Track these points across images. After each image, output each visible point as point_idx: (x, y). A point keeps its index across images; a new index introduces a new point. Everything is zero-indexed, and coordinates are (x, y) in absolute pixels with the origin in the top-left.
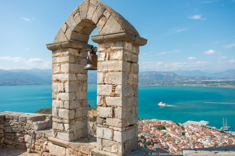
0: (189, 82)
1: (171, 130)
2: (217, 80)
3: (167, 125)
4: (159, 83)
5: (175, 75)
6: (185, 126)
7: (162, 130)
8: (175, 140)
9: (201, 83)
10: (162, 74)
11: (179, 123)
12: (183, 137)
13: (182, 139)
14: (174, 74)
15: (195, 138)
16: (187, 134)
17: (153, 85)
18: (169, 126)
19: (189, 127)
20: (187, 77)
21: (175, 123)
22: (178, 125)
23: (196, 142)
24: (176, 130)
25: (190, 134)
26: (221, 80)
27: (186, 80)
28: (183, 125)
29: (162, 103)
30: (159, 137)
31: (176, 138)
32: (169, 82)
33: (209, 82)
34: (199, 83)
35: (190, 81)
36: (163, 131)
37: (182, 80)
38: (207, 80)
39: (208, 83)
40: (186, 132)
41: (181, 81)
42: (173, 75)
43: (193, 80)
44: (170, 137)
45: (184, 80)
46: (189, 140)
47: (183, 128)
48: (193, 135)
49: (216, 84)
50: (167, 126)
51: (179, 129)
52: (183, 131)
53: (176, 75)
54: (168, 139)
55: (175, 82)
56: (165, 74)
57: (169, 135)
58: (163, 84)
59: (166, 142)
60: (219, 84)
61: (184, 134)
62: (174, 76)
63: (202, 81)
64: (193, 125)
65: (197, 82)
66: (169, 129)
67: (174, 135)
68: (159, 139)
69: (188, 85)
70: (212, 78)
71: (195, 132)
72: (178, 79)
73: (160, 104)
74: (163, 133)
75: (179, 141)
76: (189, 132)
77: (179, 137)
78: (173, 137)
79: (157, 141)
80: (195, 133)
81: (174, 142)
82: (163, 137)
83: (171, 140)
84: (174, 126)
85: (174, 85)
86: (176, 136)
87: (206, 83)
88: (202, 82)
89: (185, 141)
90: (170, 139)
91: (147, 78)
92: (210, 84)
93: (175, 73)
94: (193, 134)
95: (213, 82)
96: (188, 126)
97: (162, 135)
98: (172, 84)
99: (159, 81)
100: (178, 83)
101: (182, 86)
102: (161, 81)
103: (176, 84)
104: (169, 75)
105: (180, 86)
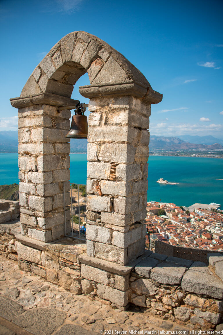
0: (199, 152)
1: (173, 216)
3: (168, 209)
4: (160, 152)
5: (181, 142)
6: (191, 211)
7: (161, 216)
8: (178, 229)
9: (213, 154)
10: (163, 140)
11: (183, 207)
12: (187, 224)
13: (186, 226)
14: (181, 140)
15: (202, 226)
16: (192, 220)
17: (152, 155)
18: (171, 210)
19: (196, 212)
20: (197, 145)
21: (179, 207)
22: (182, 209)
23: (203, 230)
24: (179, 216)
25: (197, 220)
27: (195, 149)
28: (188, 209)
29: (162, 180)
30: (157, 225)
31: (179, 226)
32: (172, 151)
34: (211, 154)
35: (200, 150)
36: (163, 218)
37: (190, 148)
38: (221, 150)
40: (192, 218)
41: (189, 150)
42: (178, 142)
43: (204, 150)
44: (170, 225)
45: (193, 148)
46: (195, 228)
47: (188, 213)
48: (201, 222)
50: (168, 211)
51: (183, 214)
52: (188, 217)
53: (183, 141)
54: (168, 228)
55: (180, 151)
56: (168, 141)
57: (170, 222)
58: (164, 154)
59: (165, 231)
61: (188, 220)
62: (179, 143)
64: (200, 208)
65: (209, 152)
66: (170, 215)
67: (176, 223)
68: (157, 228)
69: (197, 156)
71: (202, 217)
72: (184, 148)
73: (160, 181)
74: (162, 220)
75: (182, 230)
76: (196, 217)
77: (183, 224)
78: (175, 224)
79: (155, 229)
80: (202, 219)
81: (176, 230)
82: (162, 225)
83: (172, 229)
84: (176, 211)
85: (180, 156)
86: (179, 224)
87: (220, 153)
88: (215, 151)
89: (190, 229)
90: (171, 227)
93: (181, 138)
94: (200, 220)
96: (195, 210)
97: (161, 222)
98: (177, 154)
99: (159, 150)
100: (184, 152)
101: (190, 157)
102: (163, 149)
103: (181, 155)
104: (173, 141)
105: (187, 156)
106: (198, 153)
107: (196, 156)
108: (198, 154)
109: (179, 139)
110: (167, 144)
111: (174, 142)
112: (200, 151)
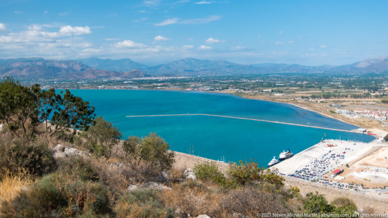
0: (111, 82)
2: (158, 78)
5: (84, 67)
9: (131, 84)
10: (57, 65)
14: (84, 65)
20: (107, 72)
26: (164, 78)
27: (106, 77)
32: (70, 81)
33: (146, 82)
34: (128, 84)
35: (112, 79)
37: (99, 77)
38: (142, 79)
39: (143, 84)
41: (96, 80)
42: (80, 68)
43: (118, 79)
45: (102, 77)
49: (155, 84)
53: (87, 67)
55: (83, 82)
56: (64, 66)
58: (58, 86)
60: (159, 85)
62: (82, 70)
63: (134, 79)
65: (125, 82)
70: (151, 74)
72: (89, 76)
85: (81, 88)
87: (140, 83)
88: (133, 81)
91: (24, 73)
92: (146, 85)
95: (151, 82)
98: (77, 86)
99: (50, 80)
100: (88, 83)
101: (96, 89)
102: (56, 80)
103: (84, 86)
104: (72, 67)
105: (92, 89)
106: (109, 83)
107: (105, 88)
108: (109, 85)
109: (81, 64)
110: (63, 70)
111: (74, 68)
112: (114, 81)
